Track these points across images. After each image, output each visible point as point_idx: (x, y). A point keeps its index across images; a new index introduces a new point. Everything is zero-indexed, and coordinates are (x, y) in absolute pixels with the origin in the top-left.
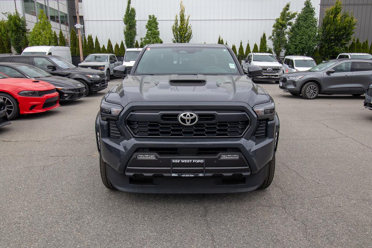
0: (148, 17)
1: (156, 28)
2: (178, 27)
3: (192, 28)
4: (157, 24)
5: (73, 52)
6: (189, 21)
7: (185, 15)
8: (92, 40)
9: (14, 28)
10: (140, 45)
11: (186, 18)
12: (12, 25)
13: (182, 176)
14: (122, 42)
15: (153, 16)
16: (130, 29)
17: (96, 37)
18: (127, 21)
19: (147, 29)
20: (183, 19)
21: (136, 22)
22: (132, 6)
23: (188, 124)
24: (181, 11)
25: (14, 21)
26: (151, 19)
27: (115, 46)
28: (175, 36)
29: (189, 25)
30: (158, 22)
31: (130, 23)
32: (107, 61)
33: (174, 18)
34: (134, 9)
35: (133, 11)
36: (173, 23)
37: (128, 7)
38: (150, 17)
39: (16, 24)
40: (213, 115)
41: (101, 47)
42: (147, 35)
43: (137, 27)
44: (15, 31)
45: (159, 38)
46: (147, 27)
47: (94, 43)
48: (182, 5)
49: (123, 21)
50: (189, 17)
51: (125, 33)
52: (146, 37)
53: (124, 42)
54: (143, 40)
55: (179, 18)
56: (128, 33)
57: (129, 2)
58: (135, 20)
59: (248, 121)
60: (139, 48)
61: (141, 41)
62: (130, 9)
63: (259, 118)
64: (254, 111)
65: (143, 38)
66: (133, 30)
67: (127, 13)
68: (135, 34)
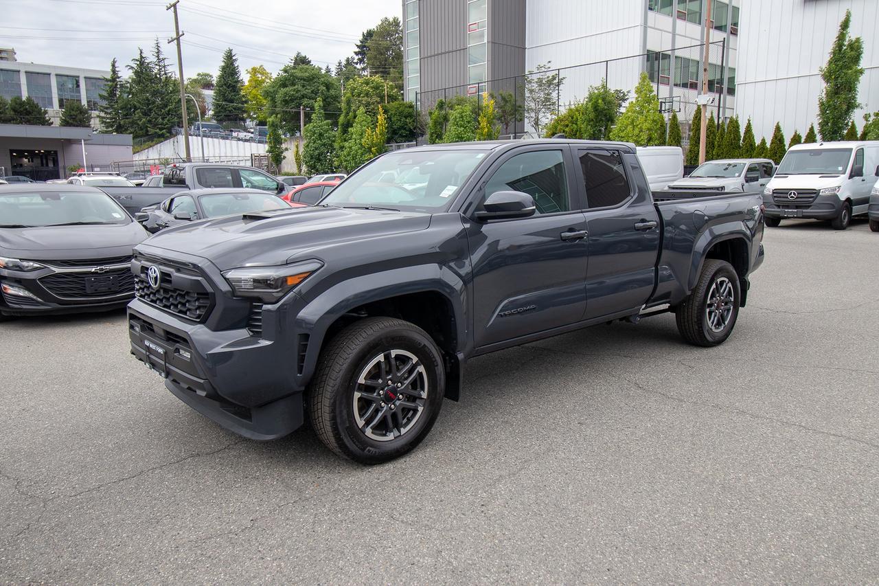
5: (691, 158)
8: (738, 127)
9: (593, 116)
10: (859, 134)
14: (812, 129)
16: (836, 93)
17: (749, 121)
18: (831, 73)
21: (861, 72)
22: (852, 34)
23: (154, 284)
27: (792, 139)
31: (836, 78)
32: (739, 176)
34: (858, 42)
35: (856, 48)
37: (841, 37)
39: (596, 107)
40: (171, 274)
41: (758, 142)
47: (742, 134)
49: (820, 76)
51: (822, 104)
53: (817, 129)
54: (871, 119)
56: (830, 105)
57: (845, 25)
58: (859, 68)
59: (207, 294)
60: (857, 140)
61: (864, 123)
62: (846, 43)
63: (236, 294)
64: (226, 279)
65: (872, 115)
66: (844, 96)
67: (834, 53)
68: (851, 105)
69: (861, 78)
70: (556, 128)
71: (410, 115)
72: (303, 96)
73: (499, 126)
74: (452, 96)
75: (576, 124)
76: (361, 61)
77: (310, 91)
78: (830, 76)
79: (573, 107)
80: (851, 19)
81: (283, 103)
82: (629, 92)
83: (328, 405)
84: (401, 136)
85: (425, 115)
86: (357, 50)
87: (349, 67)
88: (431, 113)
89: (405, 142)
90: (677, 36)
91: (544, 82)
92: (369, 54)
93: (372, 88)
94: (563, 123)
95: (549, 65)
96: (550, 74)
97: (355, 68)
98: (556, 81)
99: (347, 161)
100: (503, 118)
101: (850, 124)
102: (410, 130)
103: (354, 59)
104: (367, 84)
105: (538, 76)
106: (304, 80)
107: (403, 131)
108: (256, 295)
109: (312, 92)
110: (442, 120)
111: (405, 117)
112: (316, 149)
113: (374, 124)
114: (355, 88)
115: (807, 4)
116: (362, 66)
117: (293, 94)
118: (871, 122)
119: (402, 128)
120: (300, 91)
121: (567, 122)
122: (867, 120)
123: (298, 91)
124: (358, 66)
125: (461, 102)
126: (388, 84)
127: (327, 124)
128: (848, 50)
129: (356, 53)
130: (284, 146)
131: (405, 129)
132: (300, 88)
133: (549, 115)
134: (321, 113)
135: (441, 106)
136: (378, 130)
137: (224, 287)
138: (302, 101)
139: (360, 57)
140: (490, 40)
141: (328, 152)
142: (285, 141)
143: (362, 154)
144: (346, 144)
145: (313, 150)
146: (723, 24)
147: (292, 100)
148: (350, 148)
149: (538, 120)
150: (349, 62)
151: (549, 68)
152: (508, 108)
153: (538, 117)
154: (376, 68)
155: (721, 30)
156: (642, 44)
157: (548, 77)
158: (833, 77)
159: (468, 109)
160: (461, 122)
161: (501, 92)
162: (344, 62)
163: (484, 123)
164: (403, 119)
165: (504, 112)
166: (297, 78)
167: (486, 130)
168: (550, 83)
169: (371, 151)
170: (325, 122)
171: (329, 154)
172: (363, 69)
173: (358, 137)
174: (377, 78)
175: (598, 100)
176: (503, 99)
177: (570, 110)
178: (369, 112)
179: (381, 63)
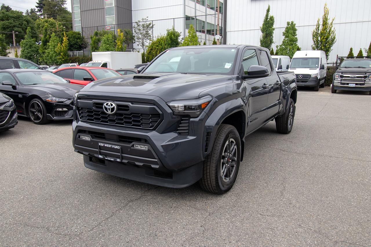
0: (286, 24)
1: (294, 34)
2: (319, 32)
3: (335, 32)
4: (295, 30)
6: (333, 25)
7: (328, 18)
9: (170, 42)
10: (275, 53)
11: (329, 22)
12: (169, 39)
13: (106, 158)
15: (292, 23)
16: (266, 37)
19: (284, 36)
20: (326, 23)
21: (274, 29)
22: (271, 14)
23: (109, 112)
24: (325, 14)
25: (170, 36)
26: (289, 26)
28: (314, 42)
29: (332, 29)
30: (296, 28)
33: (316, 23)
34: (273, 17)
35: (272, 19)
36: (314, 28)
37: (267, 15)
38: (288, 23)
39: (171, 38)
40: (127, 106)
42: (283, 42)
43: (274, 35)
44: (170, 44)
45: (296, 45)
46: (284, 34)
48: (326, 7)
49: (260, 30)
50: (333, 20)
51: (261, 41)
52: (282, 44)
54: (279, 48)
55: (321, 23)
56: (264, 42)
57: (268, 11)
58: (273, 28)
59: (159, 114)
60: (274, 55)
61: (276, 49)
62: (269, 18)
63: (175, 114)
64: (169, 106)
65: (279, 46)
66: (269, 38)
67: (265, 21)
68: (271, 42)
69: (274, 31)
70: (153, 47)
71: (79, 38)
72: (14, 26)
73: (126, 45)
74: (100, 31)
75: (162, 45)
76: (40, 11)
77: (18, 24)
78: (264, 30)
79: (159, 38)
80: (270, 8)
81: (2, 29)
82: (181, 33)
83: (214, 167)
84: (76, 48)
85: (88, 38)
86: (37, 5)
87: (33, 14)
88: (92, 37)
89: (77, 51)
90: (196, 10)
91: (145, 26)
92: (45, 7)
93: (49, 24)
94: (155, 45)
95: (147, 18)
96: (148, 23)
97: (36, 14)
98: (151, 25)
99: (47, 59)
100: (126, 42)
101: (271, 49)
102: (80, 45)
103: (35, 9)
104: (47, 22)
105: (143, 23)
106: (14, 18)
107: (76, 46)
108: (186, 114)
109: (19, 24)
110: (97, 41)
111: (76, 39)
112: (28, 53)
113: (62, 42)
114: (40, 24)
115: (253, 1)
116: (40, 13)
117: (8, 25)
118: (279, 49)
119: (75, 44)
120: (12, 23)
121: (157, 45)
122: (277, 48)
123: (11, 23)
124: (38, 13)
125: (105, 33)
126: (58, 23)
127: (34, 41)
128: (270, 20)
129: (37, 7)
130: (8, 51)
131: (77, 44)
132: (12, 21)
133: (148, 41)
134: (30, 35)
135: (96, 34)
136: (63, 45)
137: (169, 111)
138: (14, 28)
139: (39, 9)
140: (116, 5)
141: (35, 55)
142: (9, 48)
143: (55, 56)
144: (46, 51)
145: (27, 54)
146: (213, 7)
147: (8, 28)
148: (49, 53)
149: (143, 43)
150: (32, 11)
151: (147, 20)
152: (129, 37)
153: (143, 42)
154: (49, 15)
155: (212, 9)
156: (184, 13)
157: (147, 24)
158: (265, 31)
159: (110, 36)
160: (107, 42)
161: (125, 29)
162: (30, 11)
163: (119, 43)
164: (76, 40)
165: (126, 38)
166: (10, 16)
167: (120, 46)
168: (148, 26)
169: (60, 55)
170: (32, 39)
171: (35, 56)
172: (41, 15)
173: (53, 47)
174: (51, 19)
175: (171, 35)
176: (126, 32)
177: (158, 39)
178: (57, 35)
179: (52, 12)
